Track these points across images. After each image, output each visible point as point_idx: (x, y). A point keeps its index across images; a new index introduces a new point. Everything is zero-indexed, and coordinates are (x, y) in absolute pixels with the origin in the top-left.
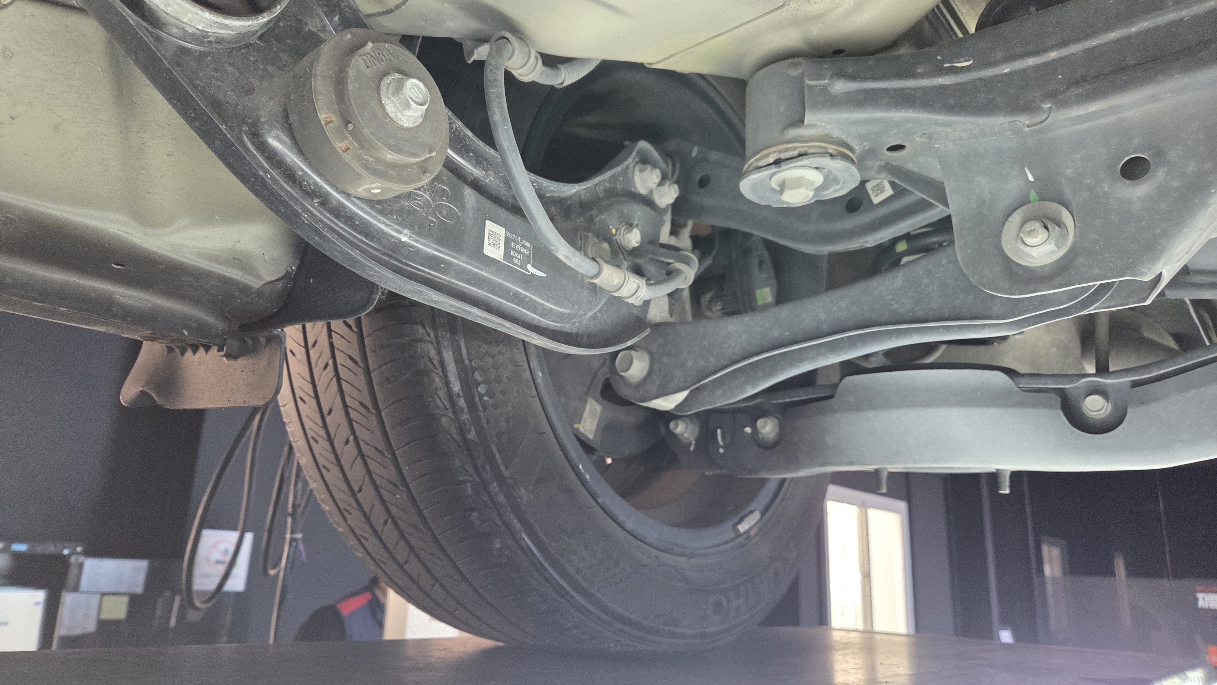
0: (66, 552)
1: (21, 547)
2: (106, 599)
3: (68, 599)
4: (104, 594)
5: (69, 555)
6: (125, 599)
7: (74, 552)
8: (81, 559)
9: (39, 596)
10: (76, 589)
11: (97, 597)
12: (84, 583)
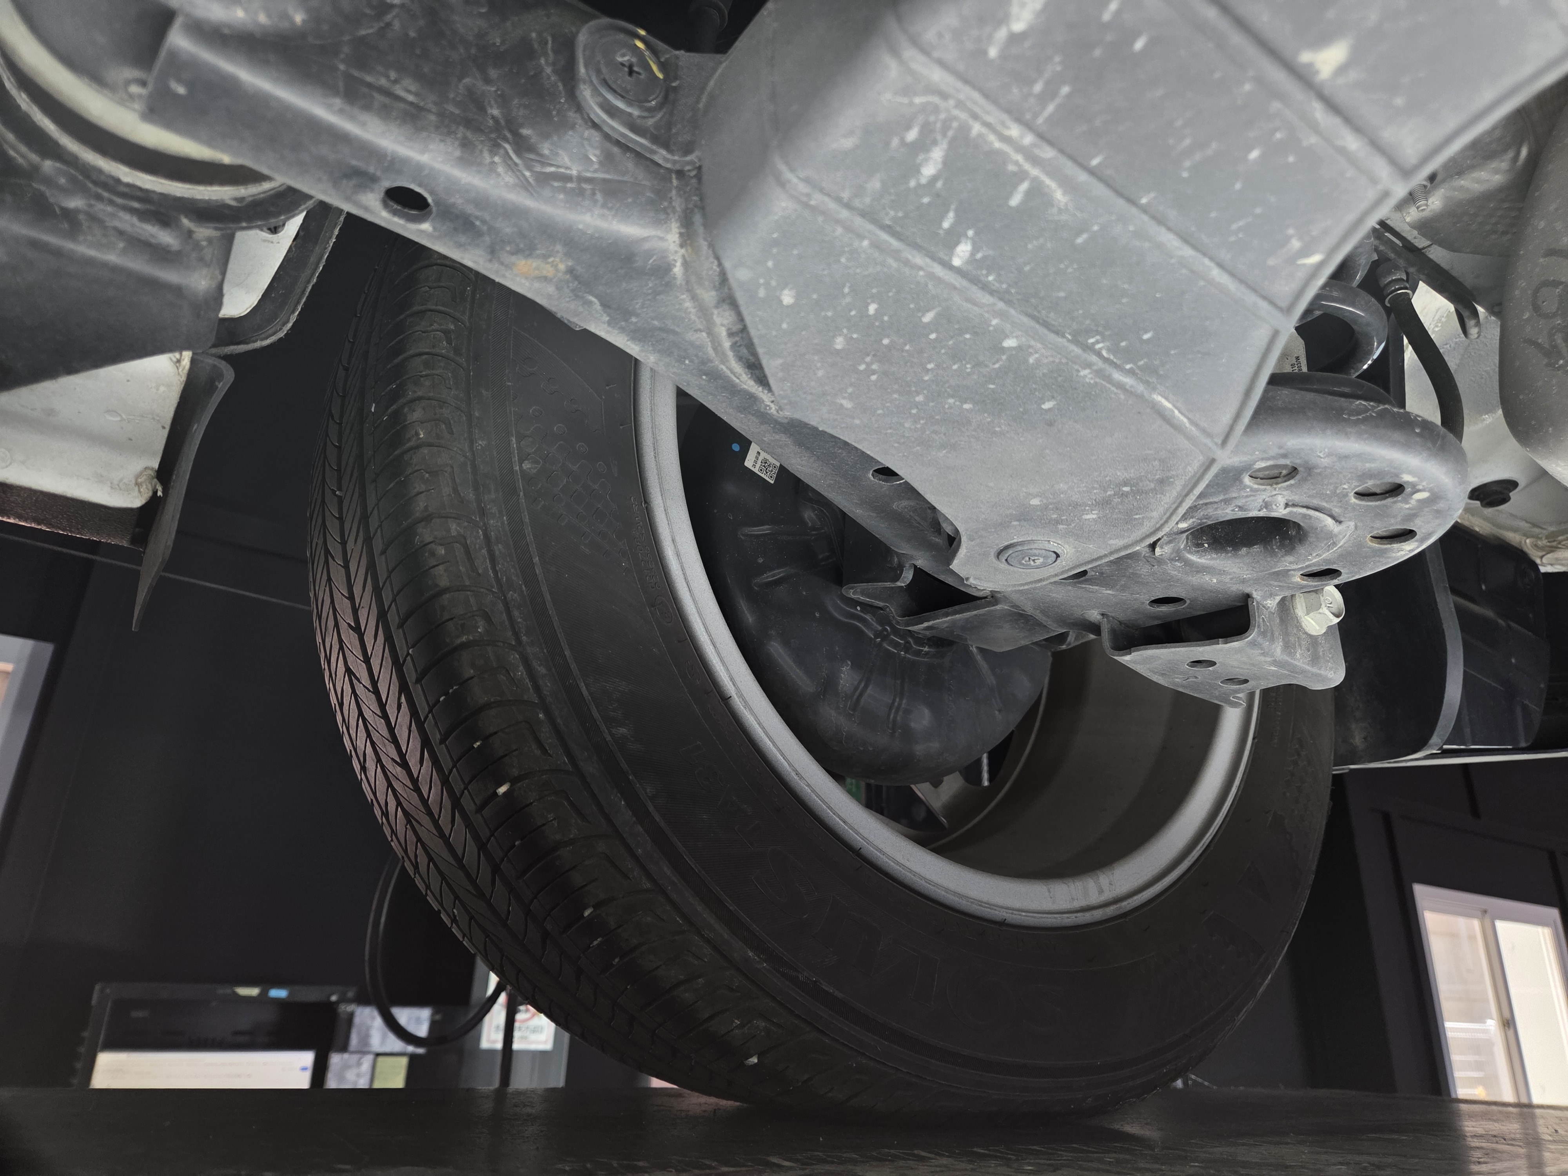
0: (334, 998)
1: (279, 993)
2: (381, 1059)
3: (336, 1059)
4: (378, 1055)
5: (337, 1003)
6: (404, 1061)
7: (343, 1000)
8: (351, 1008)
9: (307, 1058)
10: (344, 1048)
11: (369, 1058)
12: (354, 1041)
